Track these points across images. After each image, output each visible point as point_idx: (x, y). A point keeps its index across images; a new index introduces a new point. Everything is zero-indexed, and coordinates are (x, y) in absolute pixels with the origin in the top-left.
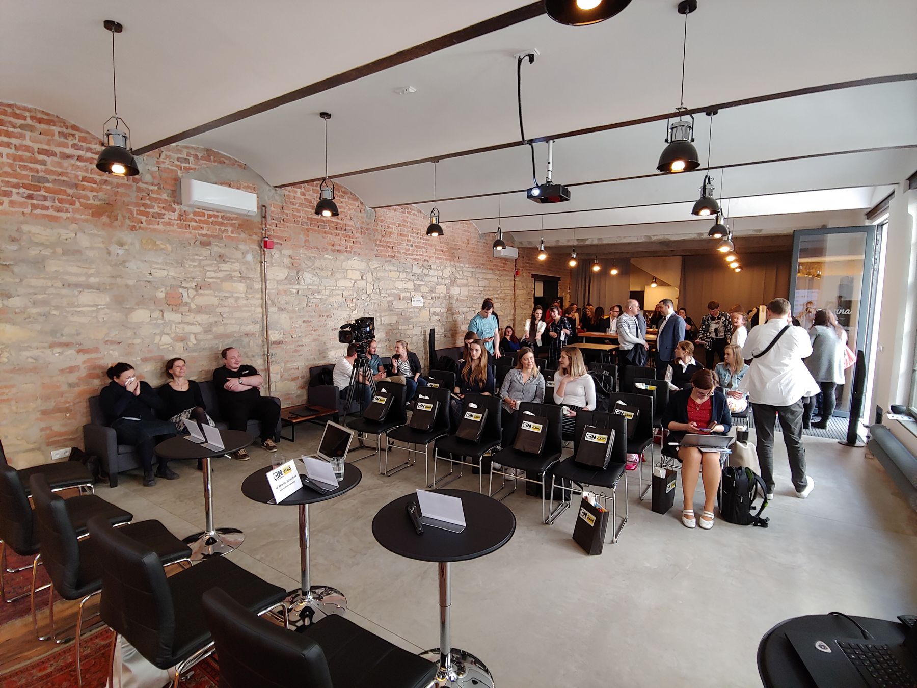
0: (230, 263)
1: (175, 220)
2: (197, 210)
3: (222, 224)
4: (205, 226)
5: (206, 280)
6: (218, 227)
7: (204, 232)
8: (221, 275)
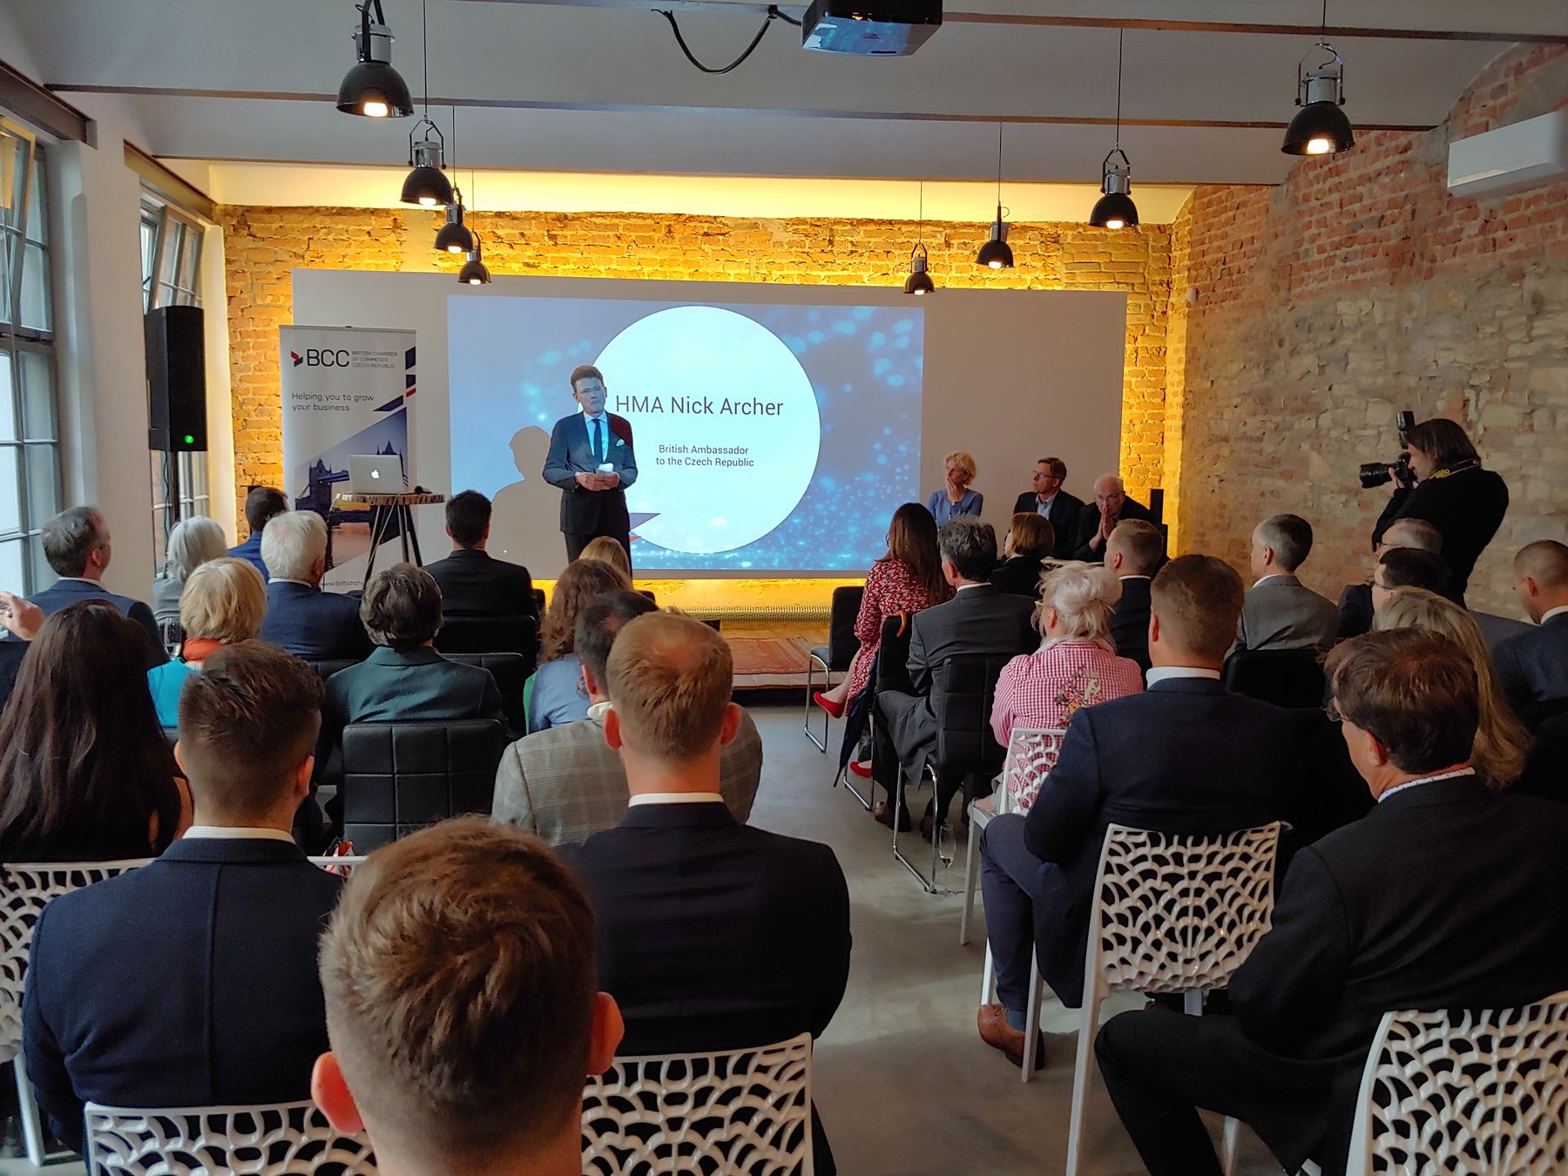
0: (1549, 316)
1: (1476, 235)
2: (1509, 198)
3: (1546, 215)
4: (1518, 231)
5: (1505, 364)
6: (1538, 226)
7: (1514, 248)
8: (1531, 349)
